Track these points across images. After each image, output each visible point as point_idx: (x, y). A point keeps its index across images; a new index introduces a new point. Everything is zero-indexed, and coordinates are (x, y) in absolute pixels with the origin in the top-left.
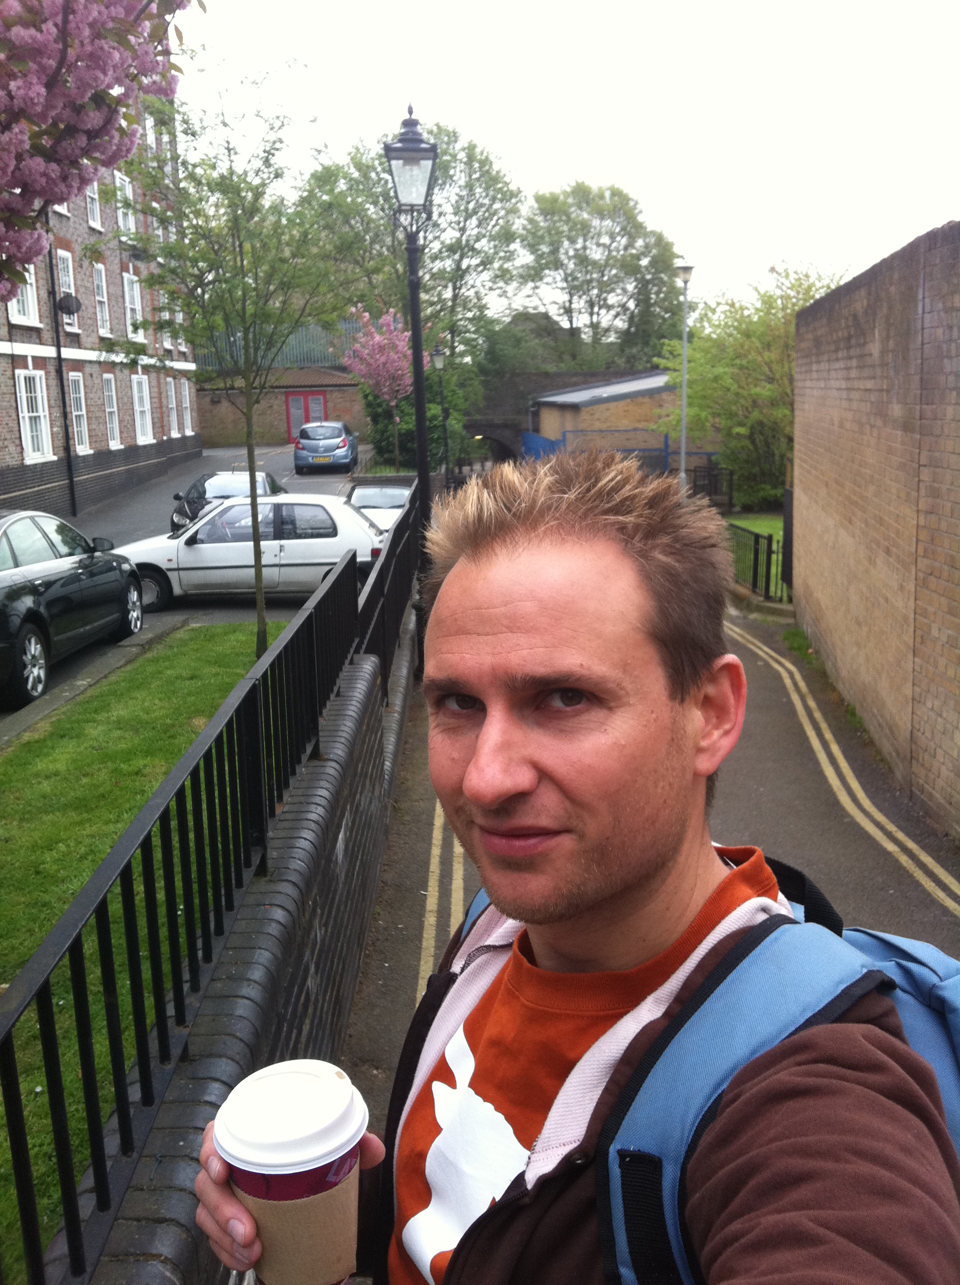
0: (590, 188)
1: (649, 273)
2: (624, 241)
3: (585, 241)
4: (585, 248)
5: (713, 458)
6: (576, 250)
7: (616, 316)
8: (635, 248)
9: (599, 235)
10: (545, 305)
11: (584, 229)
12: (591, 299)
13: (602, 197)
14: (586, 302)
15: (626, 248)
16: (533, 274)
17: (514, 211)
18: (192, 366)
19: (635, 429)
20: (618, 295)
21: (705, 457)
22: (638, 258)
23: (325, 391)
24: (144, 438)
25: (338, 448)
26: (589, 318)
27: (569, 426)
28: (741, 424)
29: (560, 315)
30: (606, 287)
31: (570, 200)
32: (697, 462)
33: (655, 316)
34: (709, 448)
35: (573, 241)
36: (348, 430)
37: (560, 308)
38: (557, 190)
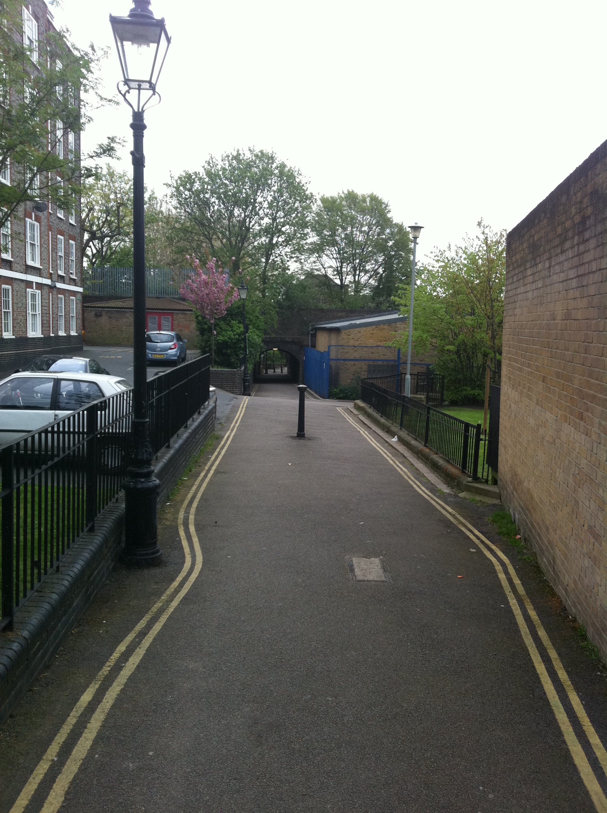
0: (358, 195)
1: (393, 251)
2: (378, 230)
3: (352, 228)
4: (352, 232)
5: (430, 367)
6: (346, 234)
7: (370, 277)
8: (385, 235)
9: (362, 226)
10: (325, 268)
11: (352, 222)
12: (355, 266)
13: (364, 201)
14: (352, 267)
15: (379, 234)
16: (318, 249)
17: (308, 208)
18: (81, 290)
19: (378, 346)
20: (372, 264)
21: (425, 367)
22: (386, 241)
23: (173, 313)
24: (34, 333)
25: (171, 349)
26: (353, 278)
27: (333, 343)
28: (451, 343)
29: (334, 275)
30: (364, 260)
31: (344, 203)
32: (418, 369)
33: (395, 278)
34: (428, 360)
35: (344, 229)
36: (179, 338)
37: (334, 271)
38: (335, 195)
